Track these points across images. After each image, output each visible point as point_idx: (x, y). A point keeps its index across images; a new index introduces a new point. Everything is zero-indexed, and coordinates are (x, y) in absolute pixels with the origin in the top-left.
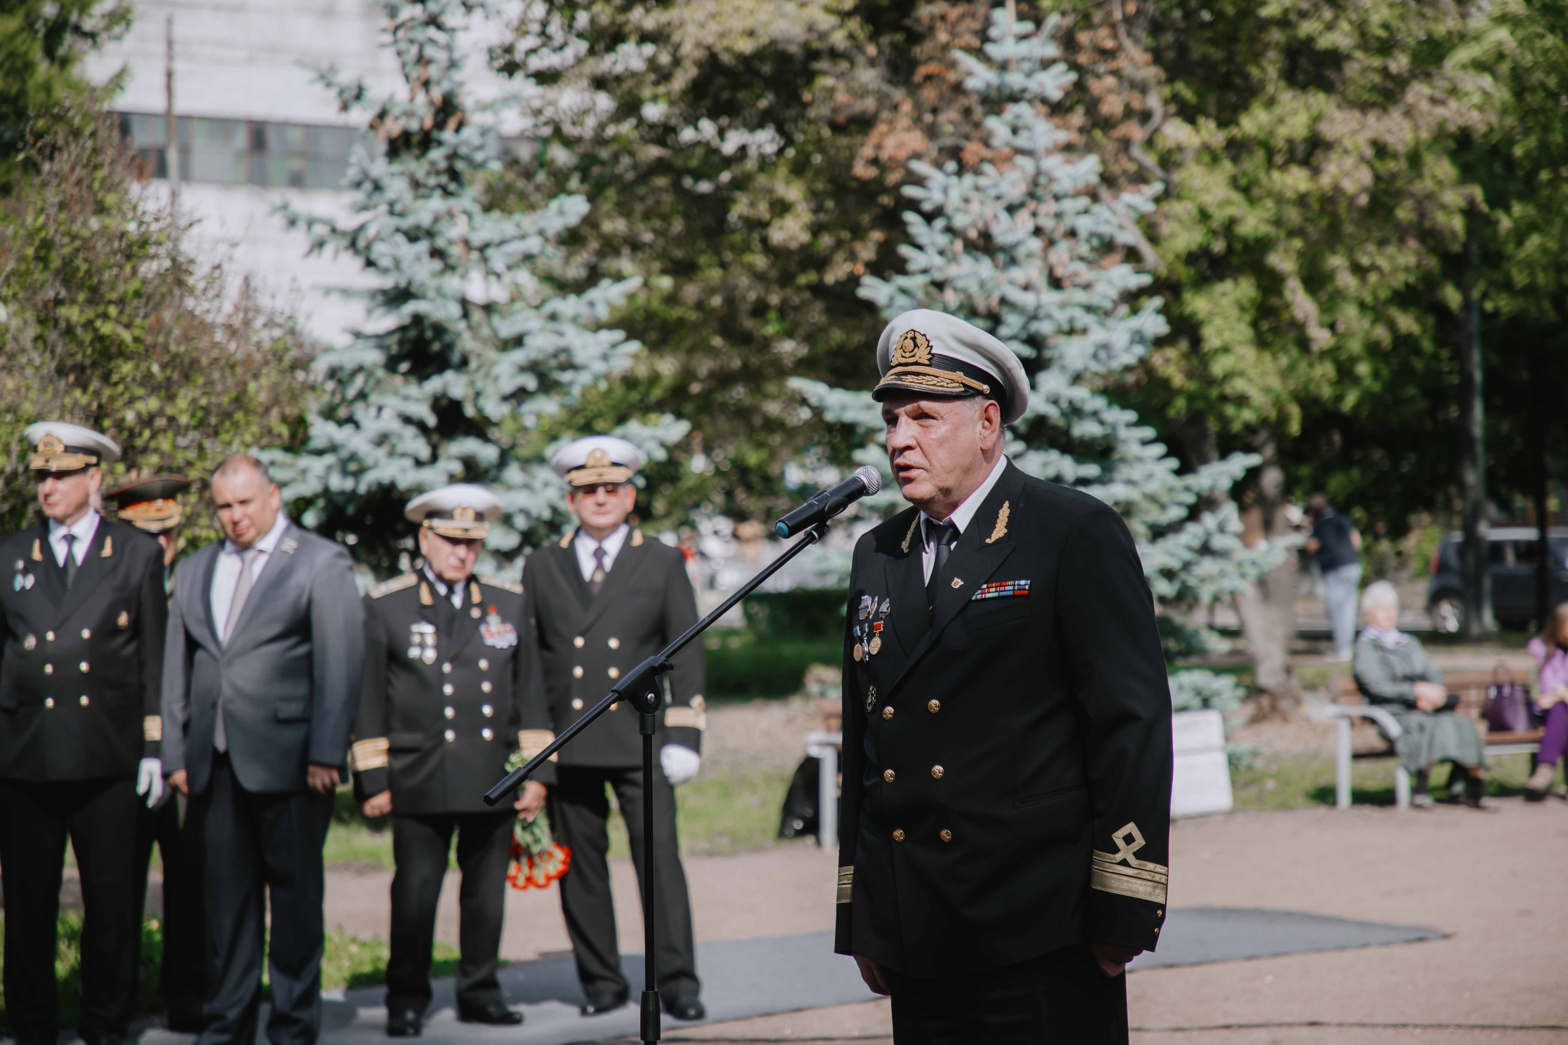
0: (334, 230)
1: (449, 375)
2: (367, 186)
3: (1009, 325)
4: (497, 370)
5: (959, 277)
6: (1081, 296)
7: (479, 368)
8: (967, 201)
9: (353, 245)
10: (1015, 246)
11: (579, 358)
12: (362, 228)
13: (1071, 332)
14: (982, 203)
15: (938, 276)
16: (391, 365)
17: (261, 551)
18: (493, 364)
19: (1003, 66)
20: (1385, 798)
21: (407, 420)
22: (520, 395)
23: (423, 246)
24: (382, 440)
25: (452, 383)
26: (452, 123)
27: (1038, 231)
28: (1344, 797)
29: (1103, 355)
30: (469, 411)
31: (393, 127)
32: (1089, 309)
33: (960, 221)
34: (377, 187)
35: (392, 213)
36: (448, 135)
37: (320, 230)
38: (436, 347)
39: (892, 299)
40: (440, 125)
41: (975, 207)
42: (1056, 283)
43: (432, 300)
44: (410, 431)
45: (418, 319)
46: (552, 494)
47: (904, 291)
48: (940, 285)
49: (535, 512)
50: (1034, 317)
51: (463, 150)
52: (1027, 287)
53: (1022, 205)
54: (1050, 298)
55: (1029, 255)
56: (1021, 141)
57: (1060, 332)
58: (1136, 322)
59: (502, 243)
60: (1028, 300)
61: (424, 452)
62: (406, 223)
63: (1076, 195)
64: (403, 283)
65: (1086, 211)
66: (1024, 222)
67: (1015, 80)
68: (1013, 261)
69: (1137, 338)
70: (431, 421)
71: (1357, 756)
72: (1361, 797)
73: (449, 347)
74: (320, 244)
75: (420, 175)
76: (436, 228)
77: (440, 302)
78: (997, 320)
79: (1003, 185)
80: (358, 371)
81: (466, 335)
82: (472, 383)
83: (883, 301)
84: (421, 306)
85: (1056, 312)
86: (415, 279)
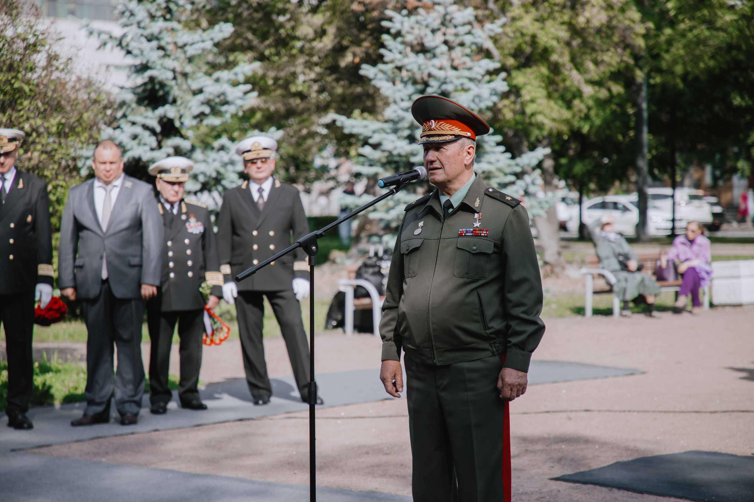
0: (111, 37)
1: (167, 107)
2: (127, 14)
3: (432, 87)
4: (190, 104)
5: (409, 64)
6: (467, 73)
7: (182, 104)
8: (412, 28)
9: (120, 44)
10: (435, 48)
11: (230, 99)
12: (124, 36)
13: (462, 90)
14: (419, 29)
15: (399, 64)
16: (140, 101)
17: (116, 186)
18: (189, 101)
20: (608, 312)
21: (146, 128)
22: (201, 116)
23: (154, 43)
24: (135, 137)
25: (169, 111)
27: (446, 42)
28: (589, 312)
29: (477, 100)
30: (177, 124)
32: (471, 80)
33: (409, 38)
34: (132, 14)
35: (139, 27)
37: (104, 37)
38: (161, 93)
39: (376, 75)
41: (416, 31)
42: (455, 67)
43: (159, 70)
44: (147, 133)
45: (152, 79)
46: (217, 165)
47: (382, 71)
48: (399, 68)
49: (208, 174)
50: (445, 83)
52: (441, 68)
53: (439, 29)
54: (452, 73)
55: (442, 54)
57: (457, 90)
58: (493, 85)
59: (192, 44)
60: (441, 74)
61: (154, 144)
62: (146, 32)
63: (464, 24)
64: (144, 62)
65: (469, 33)
66: (439, 38)
68: (434, 56)
69: (494, 92)
70: (158, 129)
71: (596, 293)
72: (597, 312)
73: (167, 93)
74: (105, 44)
75: (153, 11)
76: (161, 36)
77: (163, 71)
78: (426, 85)
79: (430, 20)
80: (123, 104)
81: (175, 88)
82: (179, 111)
83: (372, 76)
84: (154, 73)
85: (455, 80)
86: (151, 61)
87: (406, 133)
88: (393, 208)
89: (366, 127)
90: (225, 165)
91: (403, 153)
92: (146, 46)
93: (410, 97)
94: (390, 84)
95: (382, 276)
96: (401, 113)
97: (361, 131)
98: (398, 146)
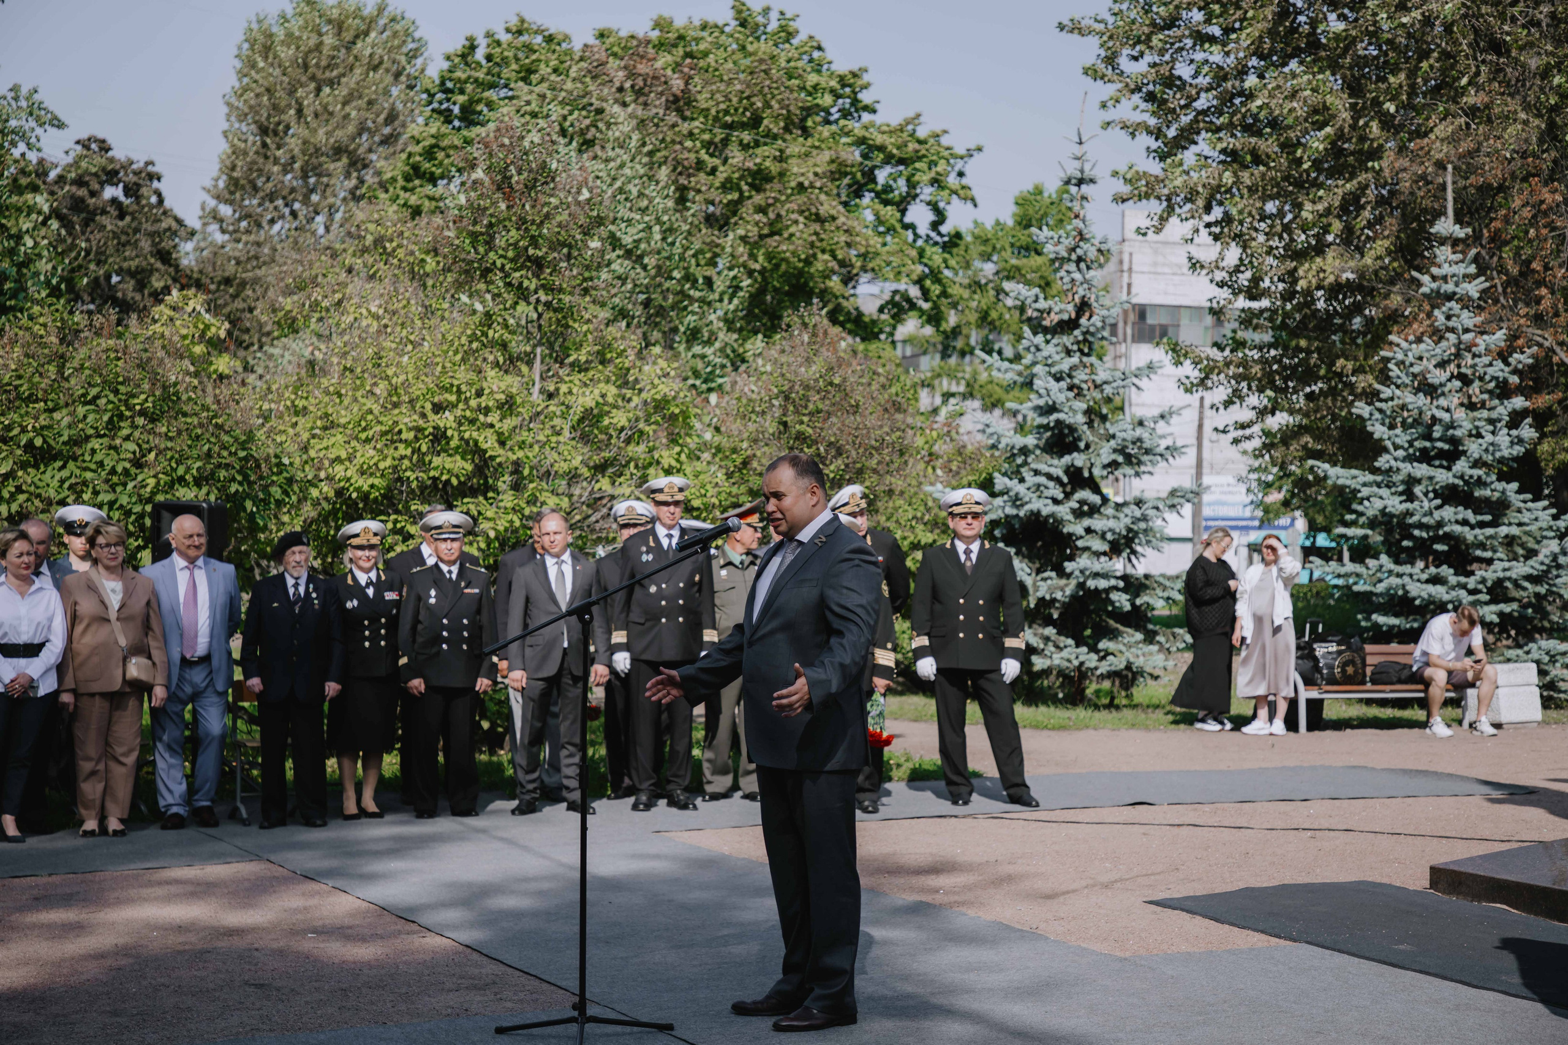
1: (1075, 454)
2: (1033, 349)
4: (1102, 452)
5: (1411, 403)
6: (1486, 414)
7: (1093, 451)
8: (1420, 358)
10: (1442, 385)
13: (1479, 436)
14: (1427, 360)
16: (1046, 448)
18: (1101, 448)
19: (1442, 280)
21: (1051, 478)
23: (1065, 383)
24: (1037, 488)
25: (1078, 459)
26: (1087, 314)
27: (1460, 376)
29: (1491, 450)
30: (1086, 474)
31: (1055, 317)
36: (1083, 321)
38: (1069, 439)
39: (1371, 414)
40: (1079, 315)
42: (1471, 406)
43: (1067, 413)
44: (1051, 484)
45: (1060, 423)
46: (1128, 521)
47: (1380, 411)
48: (1402, 408)
49: (1118, 531)
50: (1452, 427)
51: (1092, 329)
52: (1449, 410)
53: (1450, 361)
54: (1465, 416)
56: (1451, 324)
57: (1470, 435)
60: (1446, 417)
61: (1061, 496)
62: (1053, 370)
64: (1051, 403)
65: (1491, 365)
66: (1451, 370)
67: (1449, 287)
68: (1442, 395)
69: (1518, 442)
70: (1065, 480)
73: (1077, 439)
75: (1069, 344)
76: (1075, 373)
77: (1071, 415)
78: (1430, 427)
80: (1024, 450)
81: (1089, 433)
82: (1089, 459)
83: (1366, 415)
84: (1061, 416)
85: (1465, 424)
86: (1058, 401)
87: (1401, 488)
89: (1354, 477)
90: (1136, 520)
91: (1396, 512)
92: (1052, 384)
93: (1411, 443)
94: (1385, 429)
95: (1316, 660)
96: (1393, 463)
97: (1348, 482)
98: (1389, 503)
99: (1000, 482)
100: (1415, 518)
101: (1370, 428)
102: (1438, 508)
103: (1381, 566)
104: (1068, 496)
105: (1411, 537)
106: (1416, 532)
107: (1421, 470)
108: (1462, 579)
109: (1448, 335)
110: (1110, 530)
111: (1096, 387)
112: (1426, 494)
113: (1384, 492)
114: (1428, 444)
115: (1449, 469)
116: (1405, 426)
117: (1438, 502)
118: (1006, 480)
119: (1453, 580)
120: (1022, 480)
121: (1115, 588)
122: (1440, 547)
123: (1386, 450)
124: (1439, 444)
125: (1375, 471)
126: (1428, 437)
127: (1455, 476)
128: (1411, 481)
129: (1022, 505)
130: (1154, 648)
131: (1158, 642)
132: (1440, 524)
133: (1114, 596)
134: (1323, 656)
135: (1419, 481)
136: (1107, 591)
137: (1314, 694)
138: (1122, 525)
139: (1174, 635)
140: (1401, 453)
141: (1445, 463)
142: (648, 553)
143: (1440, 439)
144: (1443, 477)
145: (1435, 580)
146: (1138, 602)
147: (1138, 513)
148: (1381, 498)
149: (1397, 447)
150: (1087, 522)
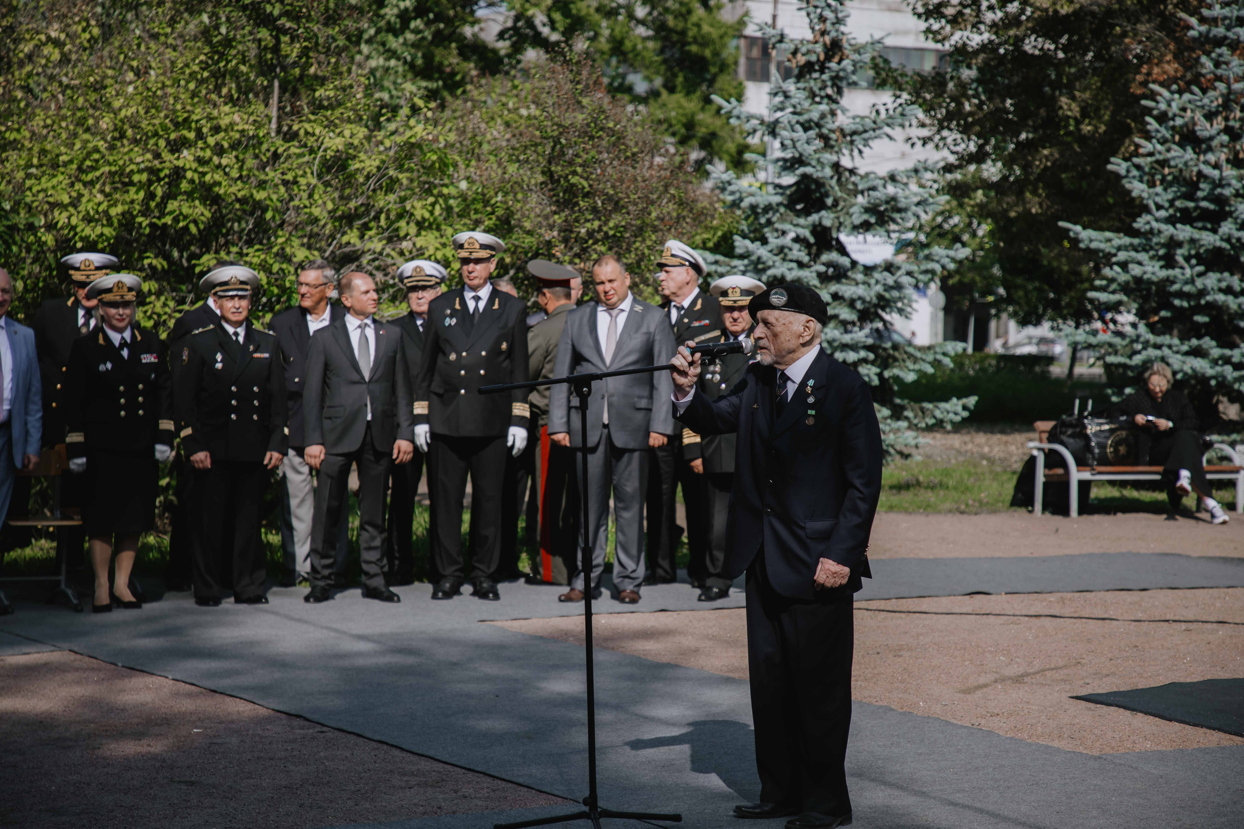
0: (762, 122)
1: (823, 213)
2: (781, 96)
4: (852, 210)
5: (1174, 158)
7: (843, 208)
8: (1184, 109)
9: (772, 132)
10: (1211, 138)
11: (902, 204)
12: (777, 122)
14: (1193, 111)
15: (1160, 158)
16: (790, 206)
17: (622, 311)
18: (852, 206)
19: (1214, 21)
21: (797, 240)
23: (812, 133)
24: (781, 250)
25: (827, 218)
26: (836, 59)
27: (1228, 130)
30: (834, 234)
31: (801, 59)
33: (1179, 122)
34: (787, 96)
35: (794, 113)
36: (833, 65)
37: (753, 122)
38: (818, 194)
39: (1128, 171)
40: (829, 58)
41: (1188, 114)
43: (815, 167)
44: (796, 246)
45: (805, 177)
46: (879, 288)
47: (1138, 167)
48: (1161, 164)
49: (868, 299)
50: (1219, 185)
51: (842, 74)
52: (1215, 166)
53: (1217, 113)
54: (1231, 173)
55: (1222, 146)
56: (1219, 72)
57: (1237, 195)
59: (865, 131)
60: (1216, 173)
61: (806, 259)
62: (802, 119)
64: (797, 155)
66: (1219, 123)
67: (1220, 31)
68: (1210, 149)
70: (812, 240)
73: (825, 196)
74: (754, 131)
75: (816, 89)
76: (822, 122)
77: (819, 168)
78: (1194, 186)
79: (1206, 101)
80: (768, 208)
81: (837, 188)
82: (838, 218)
83: (1123, 172)
84: (808, 170)
85: (1234, 182)
86: (806, 154)
87: (1162, 252)
88: (1139, 352)
89: (1109, 240)
90: (888, 288)
91: (1155, 279)
92: (800, 134)
93: (1172, 202)
94: (1144, 186)
95: (1087, 439)
96: (1155, 225)
97: (1102, 246)
98: (1149, 269)
99: (741, 244)
100: (1176, 287)
101: (1128, 186)
102: (1200, 275)
103: (1138, 336)
104: (815, 258)
105: (1170, 306)
106: (1177, 302)
107: (1184, 232)
108: (1227, 352)
109: (1217, 84)
110: (860, 298)
111: (844, 136)
112: (1187, 259)
113: (1143, 257)
114: (1191, 205)
115: (1215, 231)
116: (1167, 185)
117: (1201, 268)
118: (747, 242)
119: (1216, 352)
120: (764, 241)
121: (865, 361)
122: (1200, 319)
123: (1146, 209)
124: (1204, 204)
125: (1135, 233)
126: (1190, 196)
127: (1222, 239)
128: (1173, 244)
129: (764, 270)
130: (904, 424)
131: (907, 418)
132: (1203, 292)
133: (863, 370)
134: (1096, 434)
135: (1180, 244)
136: (855, 364)
137: (1086, 475)
138: (873, 293)
139: (923, 410)
140: (1162, 214)
141: (1209, 226)
142: (451, 316)
143: (1204, 199)
144: (1208, 239)
145: (1197, 352)
146: (887, 374)
147: (890, 281)
148: (1140, 263)
149: (1159, 207)
150: (834, 287)
